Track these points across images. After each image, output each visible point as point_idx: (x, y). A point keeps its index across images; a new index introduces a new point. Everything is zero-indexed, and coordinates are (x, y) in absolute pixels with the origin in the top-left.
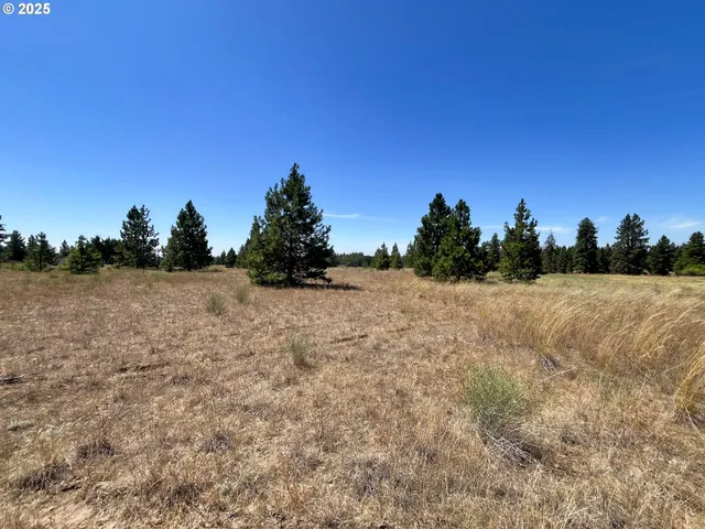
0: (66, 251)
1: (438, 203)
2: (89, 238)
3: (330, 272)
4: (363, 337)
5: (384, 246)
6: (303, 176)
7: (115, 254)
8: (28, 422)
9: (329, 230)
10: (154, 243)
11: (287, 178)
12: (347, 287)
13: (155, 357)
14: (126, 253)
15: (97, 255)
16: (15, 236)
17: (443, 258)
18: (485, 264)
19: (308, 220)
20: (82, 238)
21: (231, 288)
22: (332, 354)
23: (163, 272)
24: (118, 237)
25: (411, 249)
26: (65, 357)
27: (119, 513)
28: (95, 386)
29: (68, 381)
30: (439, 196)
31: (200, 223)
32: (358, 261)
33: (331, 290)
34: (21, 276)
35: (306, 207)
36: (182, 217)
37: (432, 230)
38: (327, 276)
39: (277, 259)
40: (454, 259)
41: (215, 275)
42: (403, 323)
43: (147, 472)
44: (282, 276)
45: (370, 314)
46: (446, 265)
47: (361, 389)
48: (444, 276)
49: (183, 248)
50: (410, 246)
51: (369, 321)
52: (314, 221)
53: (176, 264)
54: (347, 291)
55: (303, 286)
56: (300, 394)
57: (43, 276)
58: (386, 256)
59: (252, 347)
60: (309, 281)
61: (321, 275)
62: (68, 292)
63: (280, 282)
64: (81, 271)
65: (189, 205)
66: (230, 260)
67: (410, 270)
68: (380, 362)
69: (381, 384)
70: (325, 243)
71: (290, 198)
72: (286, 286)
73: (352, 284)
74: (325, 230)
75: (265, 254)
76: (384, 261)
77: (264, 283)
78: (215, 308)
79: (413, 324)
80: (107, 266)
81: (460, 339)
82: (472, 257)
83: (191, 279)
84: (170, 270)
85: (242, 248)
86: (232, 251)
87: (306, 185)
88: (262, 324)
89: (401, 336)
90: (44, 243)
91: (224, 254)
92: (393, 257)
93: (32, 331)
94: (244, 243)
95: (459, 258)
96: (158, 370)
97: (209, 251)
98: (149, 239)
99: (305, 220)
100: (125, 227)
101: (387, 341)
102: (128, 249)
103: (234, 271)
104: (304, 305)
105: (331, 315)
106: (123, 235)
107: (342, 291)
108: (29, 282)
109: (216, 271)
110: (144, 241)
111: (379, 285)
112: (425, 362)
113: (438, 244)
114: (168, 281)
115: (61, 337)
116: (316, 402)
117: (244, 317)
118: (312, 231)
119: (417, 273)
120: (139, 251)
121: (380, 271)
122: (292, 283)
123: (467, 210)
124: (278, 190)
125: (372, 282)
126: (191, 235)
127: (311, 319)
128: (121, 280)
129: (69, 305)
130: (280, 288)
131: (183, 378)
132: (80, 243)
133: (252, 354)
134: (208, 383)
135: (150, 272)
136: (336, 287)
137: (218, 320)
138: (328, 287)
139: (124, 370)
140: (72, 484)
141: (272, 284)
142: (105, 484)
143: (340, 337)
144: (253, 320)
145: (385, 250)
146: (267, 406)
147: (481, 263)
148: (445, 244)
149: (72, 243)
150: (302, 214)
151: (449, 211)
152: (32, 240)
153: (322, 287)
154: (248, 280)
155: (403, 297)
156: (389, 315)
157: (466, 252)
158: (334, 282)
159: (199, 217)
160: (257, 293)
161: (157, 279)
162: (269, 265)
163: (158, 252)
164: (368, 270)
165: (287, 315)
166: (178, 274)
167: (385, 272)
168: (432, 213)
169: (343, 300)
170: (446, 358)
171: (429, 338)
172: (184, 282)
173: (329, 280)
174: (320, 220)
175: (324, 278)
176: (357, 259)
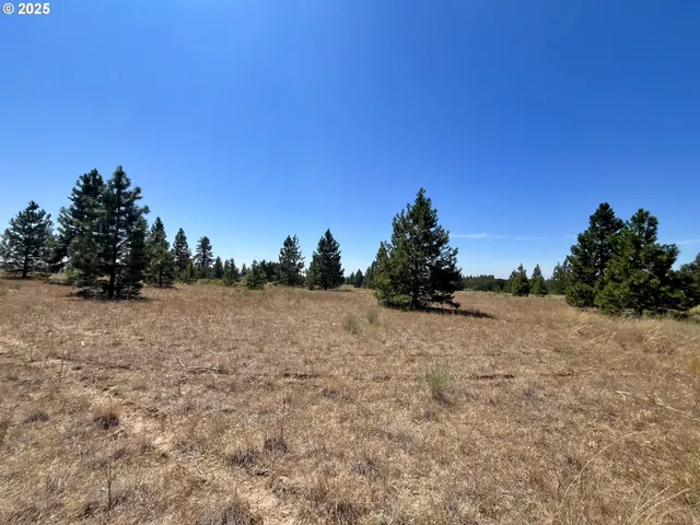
0: (245, 272)
1: (604, 216)
2: (259, 261)
3: (457, 296)
4: (507, 376)
5: (521, 268)
6: (429, 200)
7: (274, 273)
8: (232, 407)
9: (456, 252)
10: (301, 265)
11: (413, 204)
12: (478, 315)
13: (308, 367)
14: (282, 274)
15: (263, 275)
16: (218, 260)
17: (611, 284)
18: (689, 295)
19: (435, 243)
20: (255, 262)
21: (361, 307)
22: (472, 391)
23: (306, 290)
24: (277, 261)
25: (560, 272)
26: (249, 357)
27: (296, 511)
28: (270, 386)
29: (253, 378)
30: (605, 207)
31: (336, 249)
32: (488, 284)
33: (459, 317)
34: (220, 290)
35: (432, 230)
36: (322, 243)
37: (593, 248)
38: (454, 301)
39: (403, 281)
40: (632, 285)
41: (346, 294)
42: (560, 366)
43: (316, 480)
44: (407, 299)
45: (513, 350)
46: (616, 292)
47: (515, 443)
48: (614, 307)
49: (321, 270)
50: (557, 268)
51: (511, 358)
52: (440, 243)
53: (316, 283)
54: (479, 319)
55: (429, 310)
56: (442, 433)
57: (231, 290)
58: (524, 279)
59: (387, 371)
60: (435, 305)
61: (448, 300)
62: (246, 303)
63: (406, 304)
64: (253, 287)
65: (328, 234)
66: (358, 280)
67: (561, 298)
68: (536, 413)
69: (541, 444)
70: (453, 266)
71: (416, 222)
72: (411, 310)
73: (482, 311)
74: (451, 253)
75: (391, 277)
76: (522, 285)
77: (390, 305)
78: (351, 326)
79: (576, 370)
80: (269, 283)
81: (660, 401)
82: (663, 284)
83: (327, 298)
84: (311, 289)
85: (369, 270)
86: (359, 272)
87: (432, 208)
88: (394, 347)
89: (561, 384)
90: (233, 265)
91: (353, 275)
92: (534, 281)
93: (230, 333)
94: (370, 265)
95: (641, 286)
96: (312, 380)
97: (342, 273)
98: (297, 263)
99: (431, 243)
100: (282, 253)
101: (542, 388)
102: (284, 270)
103: (362, 291)
104: (433, 331)
105: (464, 345)
106: (280, 259)
107: (472, 318)
108: (224, 294)
109: (347, 291)
110: (294, 264)
111: (518, 315)
112: (605, 426)
113: (602, 266)
114: (311, 298)
115: (246, 340)
116: (462, 447)
117: (376, 338)
118: (438, 253)
119: (570, 303)
120: (290, 272)
121: (517, 298)
122: (417, 306)
123: (653, 222)
124: (405, 215)
125: (508, 310)
126: (328, 259)
127: (442, 348)
128: (279, 295)
129: (248, 314)
130: (406, 310)
131: (332, 392)
132: (253, 265)
133: (387, 378)
134: (352, 401)
135: (297, 290)
136: (466, 313)
137: (353, 338)
138: (456, 313)
139: (287, 375)
140: (263, 470)
141: (397, 306)
142: (285, 479)
143: (480, 374)
144: (384, 342)
145: (523, 273)
146: (410, 439)
147: (680, 294)
148: (615, 265)
149: (249, 266)
150: (427, 237)
151: (620, 224)
152: (227, 262)
153: (449, 312)
154: (375, 301)
155: (555, 332)
156: (539, 355)
157: (651, 277)
158: (462, 308)
159: (335, 243)
160: (385, 314)
161: (303, 296)
162: (395, 288)
163: (303, 273)
164: (501, 295)
165: (416, 341)
166: (317, 291)
167: (524, 298)
168: (593, 228)
169: (475, 329)
170: (639, 426)
171: (606, 393)
172: (323, 299)
173: (457, 305)
174: (446, 242)
175: (451, 303)
176: (485, 283)
